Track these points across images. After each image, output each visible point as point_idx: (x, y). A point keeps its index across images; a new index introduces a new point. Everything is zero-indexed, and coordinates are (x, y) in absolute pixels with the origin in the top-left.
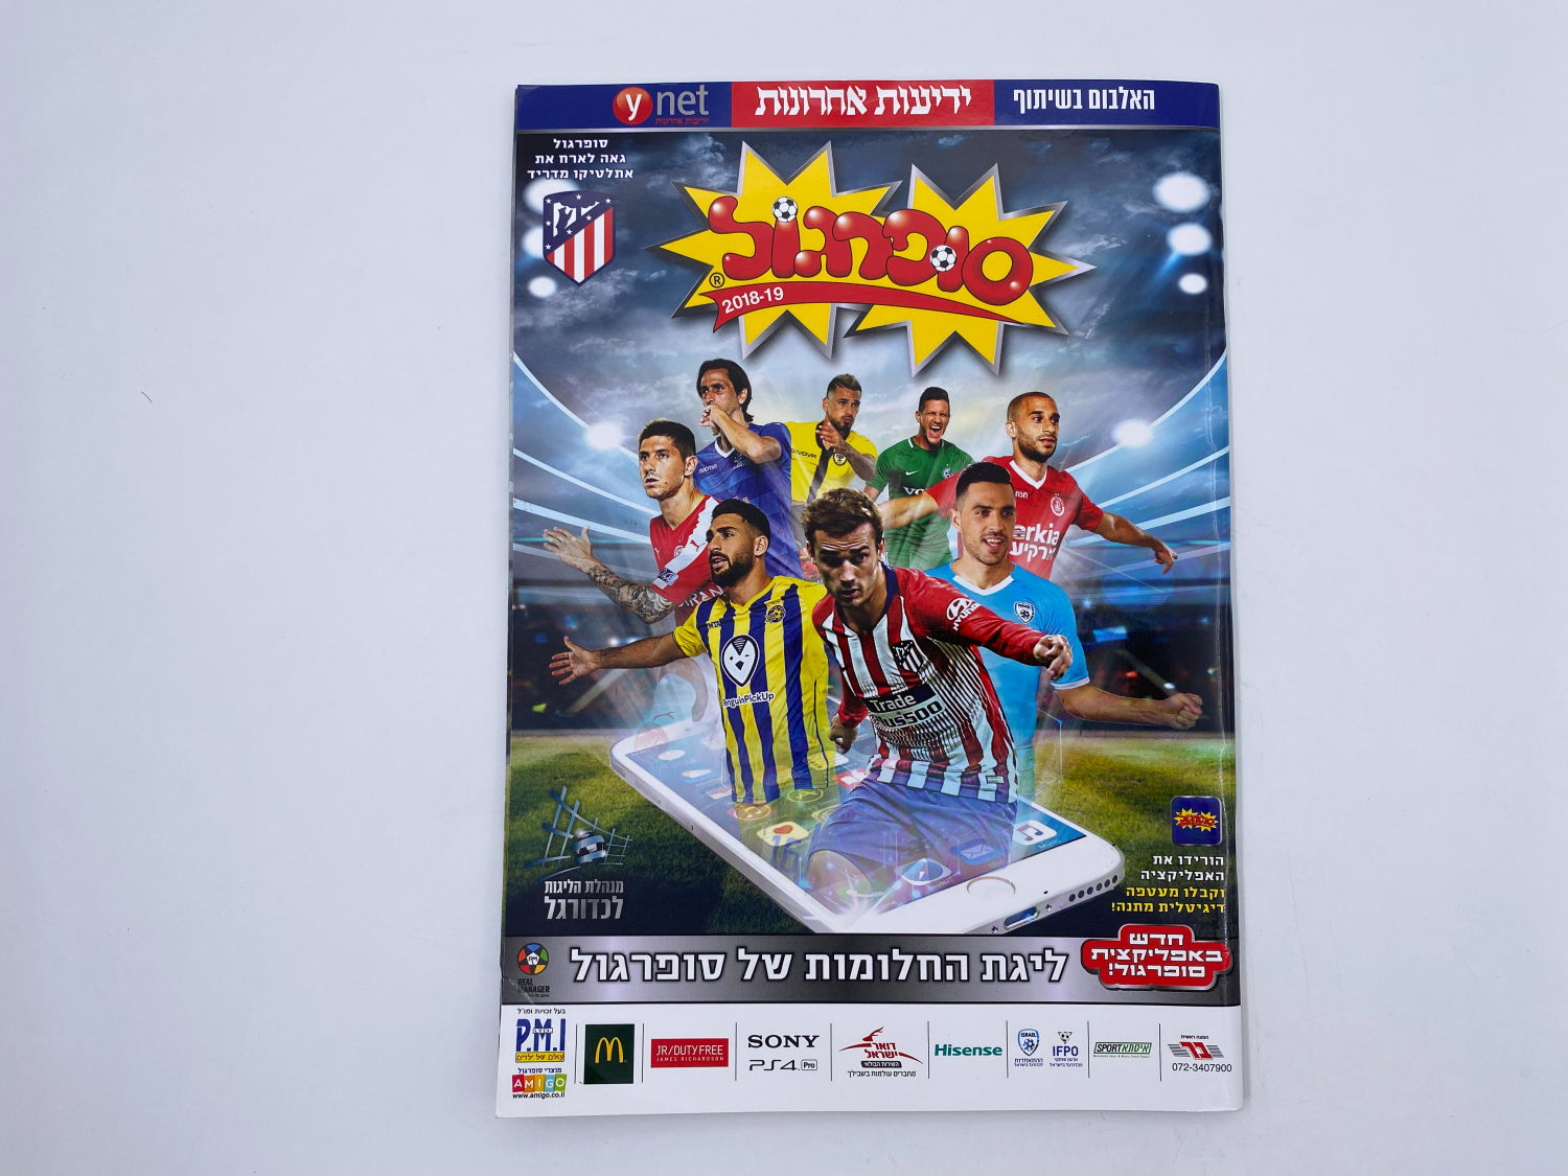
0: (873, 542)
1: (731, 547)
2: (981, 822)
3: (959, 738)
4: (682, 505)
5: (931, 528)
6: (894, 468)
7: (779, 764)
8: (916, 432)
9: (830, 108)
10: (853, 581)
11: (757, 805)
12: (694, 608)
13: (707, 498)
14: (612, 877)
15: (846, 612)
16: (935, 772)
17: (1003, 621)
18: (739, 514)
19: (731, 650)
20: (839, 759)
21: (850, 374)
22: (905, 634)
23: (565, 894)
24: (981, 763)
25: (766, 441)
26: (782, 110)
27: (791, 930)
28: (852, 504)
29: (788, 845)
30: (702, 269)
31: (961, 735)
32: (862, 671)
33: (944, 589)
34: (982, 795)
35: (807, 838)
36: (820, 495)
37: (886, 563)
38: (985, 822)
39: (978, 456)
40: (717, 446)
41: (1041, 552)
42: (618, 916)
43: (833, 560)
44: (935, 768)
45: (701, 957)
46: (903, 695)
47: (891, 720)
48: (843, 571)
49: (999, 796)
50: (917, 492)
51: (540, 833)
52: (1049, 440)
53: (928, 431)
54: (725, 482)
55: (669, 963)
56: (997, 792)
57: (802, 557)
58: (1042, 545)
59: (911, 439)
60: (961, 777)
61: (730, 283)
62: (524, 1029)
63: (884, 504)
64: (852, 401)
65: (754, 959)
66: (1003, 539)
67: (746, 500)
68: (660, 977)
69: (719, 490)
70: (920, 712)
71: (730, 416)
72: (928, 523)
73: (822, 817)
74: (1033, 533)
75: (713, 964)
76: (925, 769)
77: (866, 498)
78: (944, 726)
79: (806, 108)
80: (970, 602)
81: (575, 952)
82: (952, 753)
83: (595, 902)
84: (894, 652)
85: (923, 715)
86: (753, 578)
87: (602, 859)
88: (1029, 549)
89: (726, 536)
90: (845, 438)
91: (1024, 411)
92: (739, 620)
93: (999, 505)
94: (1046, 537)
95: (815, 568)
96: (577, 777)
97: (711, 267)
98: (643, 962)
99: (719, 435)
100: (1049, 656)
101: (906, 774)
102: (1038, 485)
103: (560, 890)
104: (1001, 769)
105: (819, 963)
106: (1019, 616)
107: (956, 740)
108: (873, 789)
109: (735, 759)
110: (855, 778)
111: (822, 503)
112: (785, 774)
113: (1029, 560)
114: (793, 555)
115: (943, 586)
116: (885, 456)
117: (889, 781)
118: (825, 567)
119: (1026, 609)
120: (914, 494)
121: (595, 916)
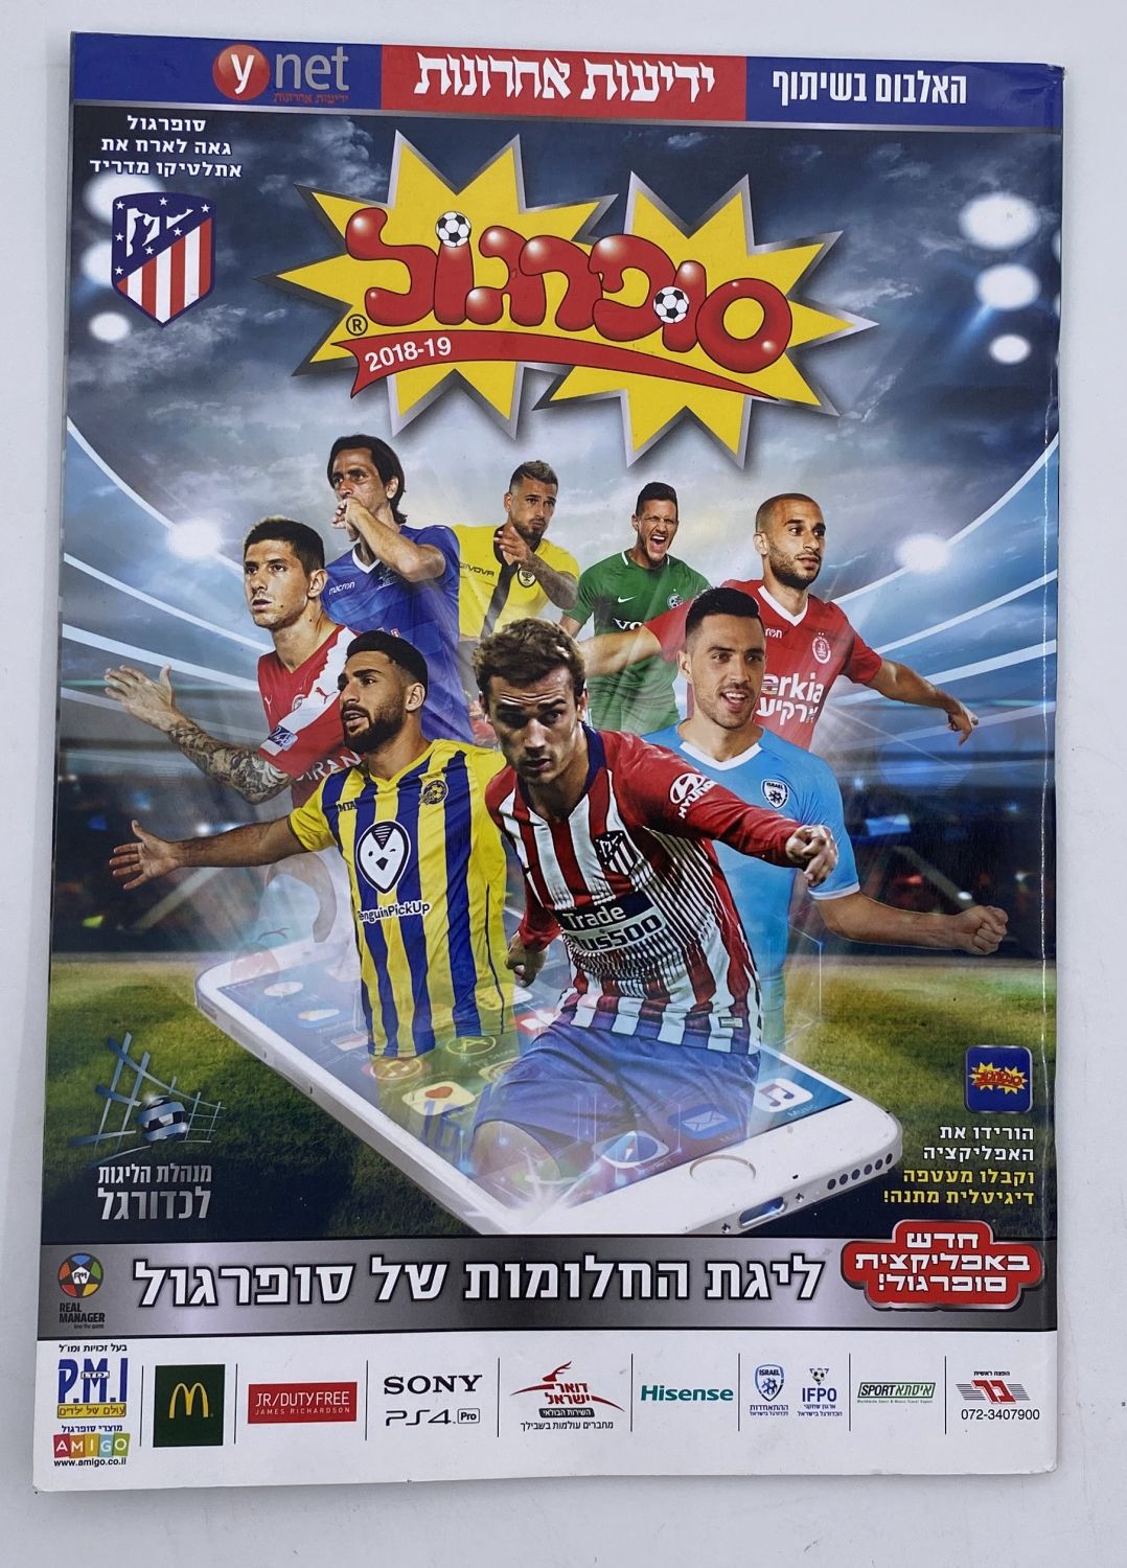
0: (571, 693)
1: (373, 699)
2: (711, 1081)
3: (684, 965)
4: (304, 637)
5: (651, 676)
6: (602, 593)
7: (435, 1002)
8: (633, 544)
9: (519, 87)
10: (543, 747)
11: (402, 1059)
12: (318, 783)
13: (340, 628)
14: (195, 1160)
15: (532, 791)
16: (651, 1012)
17: (748, 806)
18: (384, 650)
19: (370, 842)
20: (519, 995)
21: (543, 461)
22: (613, 823)
23: (128, 1185)
24: (713, 1000)
25: (424, 551)
26: (452, 88)
27: (447, 1231)
28: (543, 642)
29: (444, 1114)
30: (334, 309)
31: (686, 961)
32: (552, 872)
33: (668, 760)
34: (713, 1044)
35: (471, 1105)
36: (498, 628)
37: (589, 724)
38: (716, 1080)
39: (716, 579)
40: (354, 556)
41: (798, 712)
42: (203, 1214)
43: (515, 718)
44: (651, 1007)
45: (319, 1270)
46: (609, 906)
47: (591, 941)
48: (529, 734)
49: (736, 1045)
50: (632, 626)
51: (93, 1100)
52: (810, 560)
53: (649, 543)
54: (365, 607)
55: (274, 1278)
56: (734, 1040)
57: (472, 714)
58: (800, 702)
59: (625, 552)
60: (685, 1019)
61: (375, 329)
62: (69, 1373)
63: (587, 642)
64: (544, 498)
65: (394, 1271)
66: (748, 694)
67: (395, 633)
68: (261, 1299)
69: (358, 617)
70: (632, 930)
71: (374, 515)
72: (646, 668)
73: (495, 1075)
74: (788, 687)
75: (336, 1280)
76: (637, 1009)
77: (561, 632)
78: (664, 950)
79: (486, 86)
80: (703, 780)
81: (140, 1266)
82: (673, 986)
83: (170, 1196)
84: (597, 847)
85: (636, 935)
86: (403, 741)
87: (181, 1136)
88: (783, 708)
89: (366, 682)
90: (534, 548)
91: (779, 518)
92: (383, 800)
93: (744, 646)
94: (805, 691)
95: (491, 729)
96: (146, 1019)
97: (350, 306)
98: (238, 1278)
99: (358, 541)
100: (807, 854)
101: (612, 1015)
102: (796, 621)
103: (121, 1179)
104: (739, 1009)
105: (485, 1276)
106: (765, 799)
107: (679, 968)
108: (565, 1036)
109: (374, 994)
110: (540, 1021)
111: (501, 640)
112: (443, 1016)
113: (782, 723)
114: (460, 711)
115: (665, 757)
116: (588, 576)
117: (587, 1025)
118: (506, 729)
119: (778, 790)
120: (628, 629)
121: (170, 1215)
